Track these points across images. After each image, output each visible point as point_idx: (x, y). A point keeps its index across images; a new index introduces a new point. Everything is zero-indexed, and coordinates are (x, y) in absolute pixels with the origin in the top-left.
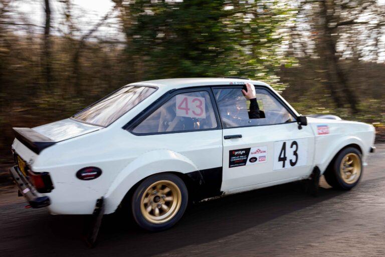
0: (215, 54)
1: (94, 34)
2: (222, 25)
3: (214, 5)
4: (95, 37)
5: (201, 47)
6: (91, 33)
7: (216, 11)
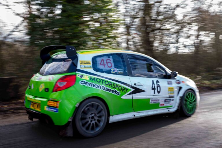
0: (77, 45)
1: (11, 36)
2: (81, 28)
3: (75, 17)
4: (11, 38)
5: (68, 41)
6: (8, 36)
7: (77, 20)
